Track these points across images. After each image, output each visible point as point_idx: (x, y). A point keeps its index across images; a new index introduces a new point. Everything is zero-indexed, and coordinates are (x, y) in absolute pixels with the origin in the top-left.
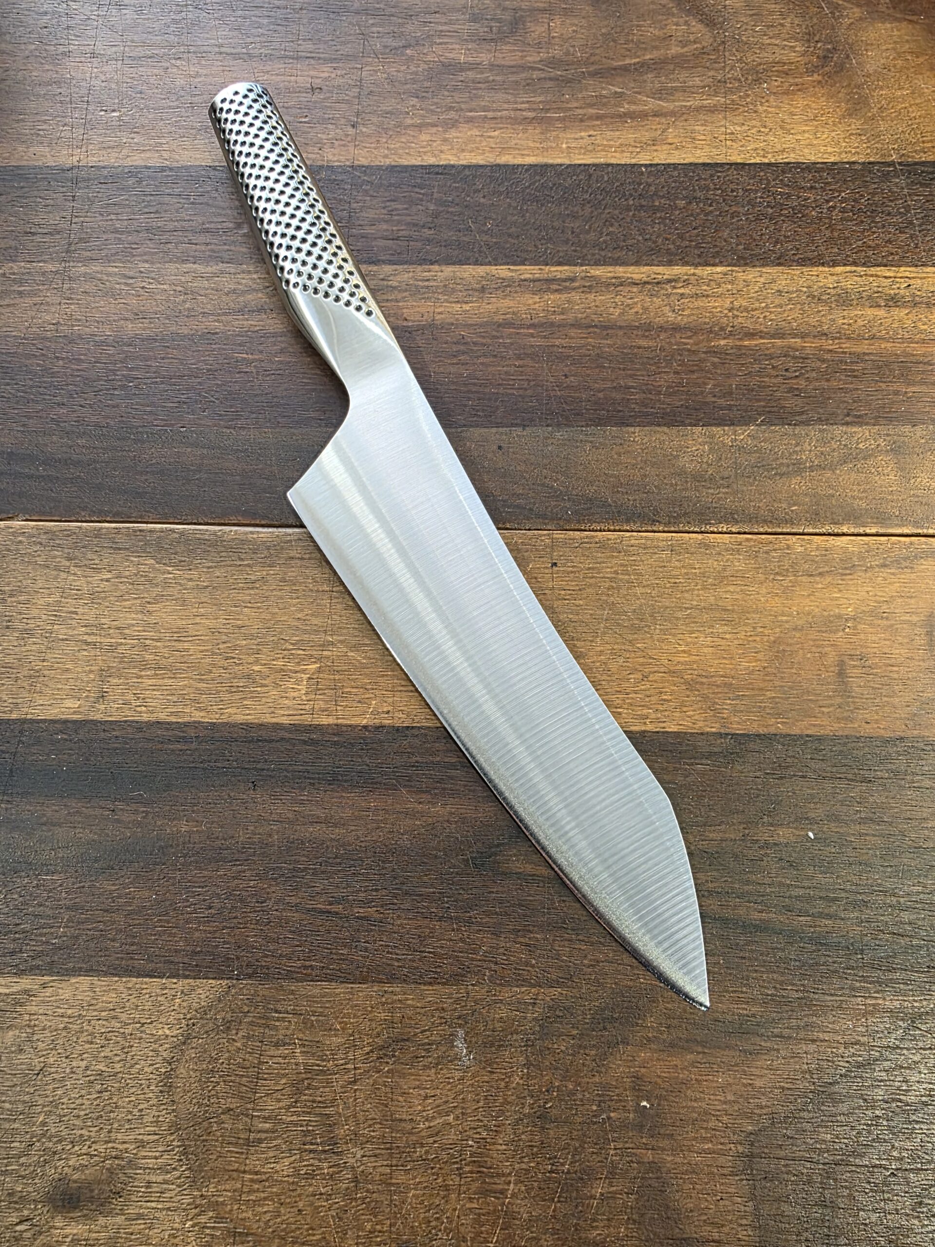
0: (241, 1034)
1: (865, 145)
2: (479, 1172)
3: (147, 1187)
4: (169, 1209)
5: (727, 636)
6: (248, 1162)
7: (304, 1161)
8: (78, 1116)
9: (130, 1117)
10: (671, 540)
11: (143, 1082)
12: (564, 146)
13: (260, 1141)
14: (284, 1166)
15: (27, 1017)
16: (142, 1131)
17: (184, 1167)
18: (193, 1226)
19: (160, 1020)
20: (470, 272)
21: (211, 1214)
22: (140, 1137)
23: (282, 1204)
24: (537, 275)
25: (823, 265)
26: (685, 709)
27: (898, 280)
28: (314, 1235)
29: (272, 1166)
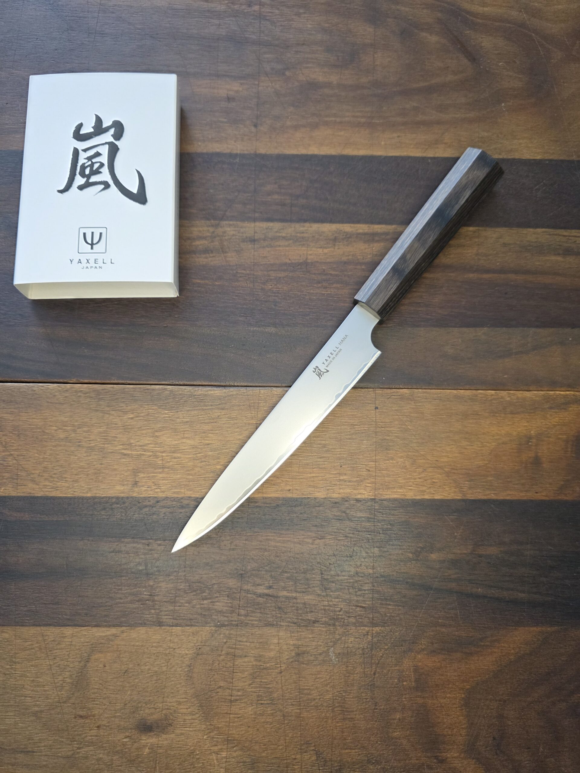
0: (223, 652)
1: (558, 149)
2: (342, 710)
3: (184, 721)
4: (195, 731)
5: (468, 447)
6: (231, 709)
7: (258, 708)
8: (147, 692)
9: (173, 691)
10: (440, 394)
11: (177, 675)
12: (383, 143)
13: (237, 700)
14: (250, 710)
15: (115, 647)
16: (179, 697)
17: (201, 713)
18: (208, 737)
19: (183, 647)
20: (328, 228)
21: (216, 732)
22: (179, 700)
23: (249, 727)
24: (366, 231)
25: (529, 227)
26: (444, 487)
27: (570, 238)
28: (265, 739)
29: (243, 710)
